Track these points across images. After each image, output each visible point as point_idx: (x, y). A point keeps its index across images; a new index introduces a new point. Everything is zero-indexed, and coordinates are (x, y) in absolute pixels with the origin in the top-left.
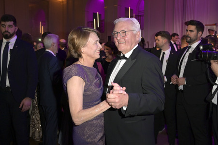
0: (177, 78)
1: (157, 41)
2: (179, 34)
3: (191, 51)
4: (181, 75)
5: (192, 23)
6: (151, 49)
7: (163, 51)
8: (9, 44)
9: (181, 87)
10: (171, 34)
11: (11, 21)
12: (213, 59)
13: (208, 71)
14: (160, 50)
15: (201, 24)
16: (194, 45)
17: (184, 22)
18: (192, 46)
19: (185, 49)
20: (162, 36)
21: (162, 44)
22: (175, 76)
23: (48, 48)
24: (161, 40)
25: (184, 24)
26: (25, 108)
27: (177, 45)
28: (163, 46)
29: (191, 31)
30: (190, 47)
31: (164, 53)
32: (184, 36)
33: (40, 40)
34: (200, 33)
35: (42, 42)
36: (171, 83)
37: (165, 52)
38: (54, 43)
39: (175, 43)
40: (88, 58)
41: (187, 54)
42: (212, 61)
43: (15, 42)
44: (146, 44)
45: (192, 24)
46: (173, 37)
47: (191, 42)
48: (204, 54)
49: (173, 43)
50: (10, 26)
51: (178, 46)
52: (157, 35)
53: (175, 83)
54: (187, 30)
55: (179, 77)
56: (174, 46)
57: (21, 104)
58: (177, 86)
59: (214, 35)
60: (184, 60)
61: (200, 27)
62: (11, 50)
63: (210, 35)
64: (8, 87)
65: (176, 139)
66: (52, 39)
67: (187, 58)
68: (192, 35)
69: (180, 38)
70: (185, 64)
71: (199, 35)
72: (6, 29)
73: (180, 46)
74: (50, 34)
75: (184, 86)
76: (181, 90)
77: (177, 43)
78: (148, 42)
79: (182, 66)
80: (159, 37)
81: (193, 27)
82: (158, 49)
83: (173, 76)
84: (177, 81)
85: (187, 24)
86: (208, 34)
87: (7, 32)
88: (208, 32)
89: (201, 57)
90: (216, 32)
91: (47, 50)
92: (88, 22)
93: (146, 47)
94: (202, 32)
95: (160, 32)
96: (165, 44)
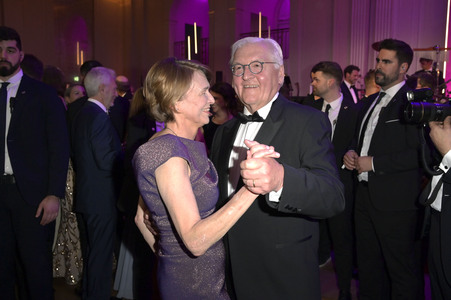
0: (357, 156)
1: (315, 82)
2: (361, 67)
3: (385, 102)
4: (364, 151)
5: (387, 44)
6: (303, 98)
7: (326, 103)
8: (8, 87)
9: (364, 176)
10: (343, 68)
11: (12, 39)
12: (434, 120)
13: (424, 145)
14: (321, 101)
15: (408, 46)
16: (393, 91)
17: (371, 43)
18: (386, 92)
19: (372, 97)
20: (325, 72)
21: (324, 89)
22: (351, 153)
23: (92, 96)
24: (323, 81)
25: (371, 47)
26: (47, 218)
27: (356, 91)
28: (326, 92)
29: (386, 61)
30: (383, 94)
31: (329, 107)
32: (371, 72)
33: (77, 79)
34: (405, 65)
35: (82, 83)
36: (343, 167)
37: (331, 104)
38: (104, 85)
39: (353, 87)
40: (188, 122)
41: (378, 109)
42: (432, 124)
43: (19, 82)
44: (294, 87)
45: (389, 48)
46: (348, 74)
47: (386, 83)
48: (415, 108)
49: (349, 85)
50: (10, 49)
51: (359, 93)
52: (315, 70)
53: (351, 167)
54: (378, 60)
55: (359, 155)
56: (352, 91)
57: (40, 210)
58: (356, 173)
59: (431, 70)
60: (370, 121)
61: (405, 53)
62: (12, 98)
63: (423, 71)
64: (8, 175)
65: (353, 281)
66: (99, 77)
67: (377, 117)
68: (388, 70)
69: (363, 75)
70: (374, 128)
71: (402, 71)
72: (3, 56)
73: (364, 91)
74: (97, 68)
75: (370, 173)
76: (363, 181)
77: (358, 86)
78: (297, 84)
79: (366, 133)
80: (319, 74)
81: (389, 54)
82: (316, 98)
83: (348, 154)
84: (356, 163)
85: (378, 47)
86: (419, 68)
87: (6, 61)
88: (419, 64)
89: (410, 115)
90: (435, 64)
91: (91, 100)
92: (175, 43)
93: (294, 94)
94: (409, 64)
95: (321, 64)
96: (332, 87)
